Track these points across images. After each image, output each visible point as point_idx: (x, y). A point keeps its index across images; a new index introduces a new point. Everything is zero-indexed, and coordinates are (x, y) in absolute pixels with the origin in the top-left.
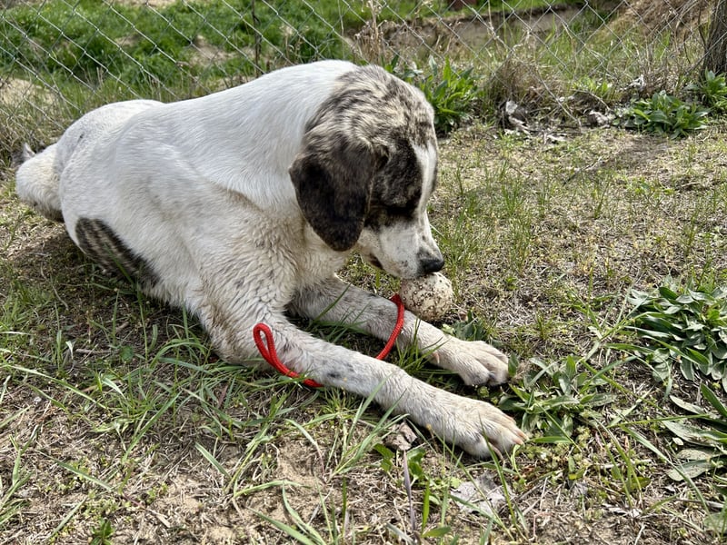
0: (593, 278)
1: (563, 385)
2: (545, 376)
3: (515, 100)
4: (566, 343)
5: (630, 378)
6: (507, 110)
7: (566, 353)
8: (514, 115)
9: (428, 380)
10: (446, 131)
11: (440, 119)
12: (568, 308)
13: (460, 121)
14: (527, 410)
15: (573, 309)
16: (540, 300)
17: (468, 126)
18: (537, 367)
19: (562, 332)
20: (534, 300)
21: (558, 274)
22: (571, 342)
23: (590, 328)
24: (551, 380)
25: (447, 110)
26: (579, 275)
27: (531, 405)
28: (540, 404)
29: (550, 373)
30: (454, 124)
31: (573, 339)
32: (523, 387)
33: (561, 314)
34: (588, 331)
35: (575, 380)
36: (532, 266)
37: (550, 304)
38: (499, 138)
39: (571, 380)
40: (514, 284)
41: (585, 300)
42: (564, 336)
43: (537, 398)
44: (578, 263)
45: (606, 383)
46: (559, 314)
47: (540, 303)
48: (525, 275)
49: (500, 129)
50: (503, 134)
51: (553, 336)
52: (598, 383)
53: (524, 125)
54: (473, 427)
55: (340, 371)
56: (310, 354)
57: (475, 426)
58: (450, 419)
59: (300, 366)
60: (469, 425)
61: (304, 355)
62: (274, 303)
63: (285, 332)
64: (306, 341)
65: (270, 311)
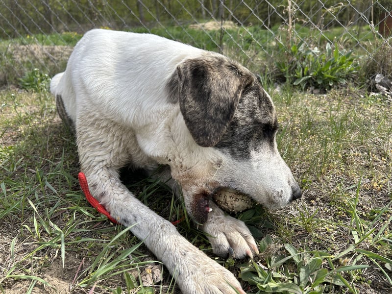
0: (380, 193)
1: (302, 275)
2: (291, 261)
3: (383, 74)
4: (326, 240)
5: (372, 288)
6: (376, 80)
7: (322, 248)
8: (380, 84)
9: (195, 239)
10: (326, 90)
11: (324, 81)
12: (343, 212)
13: (338, 84)
14: (260, 286)
15: (347, 214)
16: (323, 202)
17: (344, 88)
18: (287, 252)
19: (326, 230)
20: (317, 200)
21: (350, 185)
22: (332, 240)
23: (353, 232)
24: (296, 266)
25: (329, 76)
26: (368, 189)
27: (266, 283)
28: (275, 285)
29: (296, 259)
30: (333, 85)
31: (335, 238)
32: (269, 265)
33: (335, 215)
34: (351, 234)
35: (315, 273)
36: (331, 176)
37: (330, 206)
38: (365, 97)
39: (311, 272)
40: (306, 185)
41: (364, 209)
42: (328, 233)
43: (275, 279)
44: (372, 180)
45: (344, 285)
46: (333, 215)
47: (322, 204)
48: (322, 181)
49: (367, 92)
50: (368, 95)
51: (317, 231)
52: (338, 283)
53: (388, 91)
54: (202, 289)
55: (129, 218)
56: (115, 202)
57: (203, 288)
58: (188, 278)
59: (109, 209)
60: (199, 287)
61: (112, 201)
62: (105, 163)
63: (106, 183)
64: (115, 192)
65: (102, 168)
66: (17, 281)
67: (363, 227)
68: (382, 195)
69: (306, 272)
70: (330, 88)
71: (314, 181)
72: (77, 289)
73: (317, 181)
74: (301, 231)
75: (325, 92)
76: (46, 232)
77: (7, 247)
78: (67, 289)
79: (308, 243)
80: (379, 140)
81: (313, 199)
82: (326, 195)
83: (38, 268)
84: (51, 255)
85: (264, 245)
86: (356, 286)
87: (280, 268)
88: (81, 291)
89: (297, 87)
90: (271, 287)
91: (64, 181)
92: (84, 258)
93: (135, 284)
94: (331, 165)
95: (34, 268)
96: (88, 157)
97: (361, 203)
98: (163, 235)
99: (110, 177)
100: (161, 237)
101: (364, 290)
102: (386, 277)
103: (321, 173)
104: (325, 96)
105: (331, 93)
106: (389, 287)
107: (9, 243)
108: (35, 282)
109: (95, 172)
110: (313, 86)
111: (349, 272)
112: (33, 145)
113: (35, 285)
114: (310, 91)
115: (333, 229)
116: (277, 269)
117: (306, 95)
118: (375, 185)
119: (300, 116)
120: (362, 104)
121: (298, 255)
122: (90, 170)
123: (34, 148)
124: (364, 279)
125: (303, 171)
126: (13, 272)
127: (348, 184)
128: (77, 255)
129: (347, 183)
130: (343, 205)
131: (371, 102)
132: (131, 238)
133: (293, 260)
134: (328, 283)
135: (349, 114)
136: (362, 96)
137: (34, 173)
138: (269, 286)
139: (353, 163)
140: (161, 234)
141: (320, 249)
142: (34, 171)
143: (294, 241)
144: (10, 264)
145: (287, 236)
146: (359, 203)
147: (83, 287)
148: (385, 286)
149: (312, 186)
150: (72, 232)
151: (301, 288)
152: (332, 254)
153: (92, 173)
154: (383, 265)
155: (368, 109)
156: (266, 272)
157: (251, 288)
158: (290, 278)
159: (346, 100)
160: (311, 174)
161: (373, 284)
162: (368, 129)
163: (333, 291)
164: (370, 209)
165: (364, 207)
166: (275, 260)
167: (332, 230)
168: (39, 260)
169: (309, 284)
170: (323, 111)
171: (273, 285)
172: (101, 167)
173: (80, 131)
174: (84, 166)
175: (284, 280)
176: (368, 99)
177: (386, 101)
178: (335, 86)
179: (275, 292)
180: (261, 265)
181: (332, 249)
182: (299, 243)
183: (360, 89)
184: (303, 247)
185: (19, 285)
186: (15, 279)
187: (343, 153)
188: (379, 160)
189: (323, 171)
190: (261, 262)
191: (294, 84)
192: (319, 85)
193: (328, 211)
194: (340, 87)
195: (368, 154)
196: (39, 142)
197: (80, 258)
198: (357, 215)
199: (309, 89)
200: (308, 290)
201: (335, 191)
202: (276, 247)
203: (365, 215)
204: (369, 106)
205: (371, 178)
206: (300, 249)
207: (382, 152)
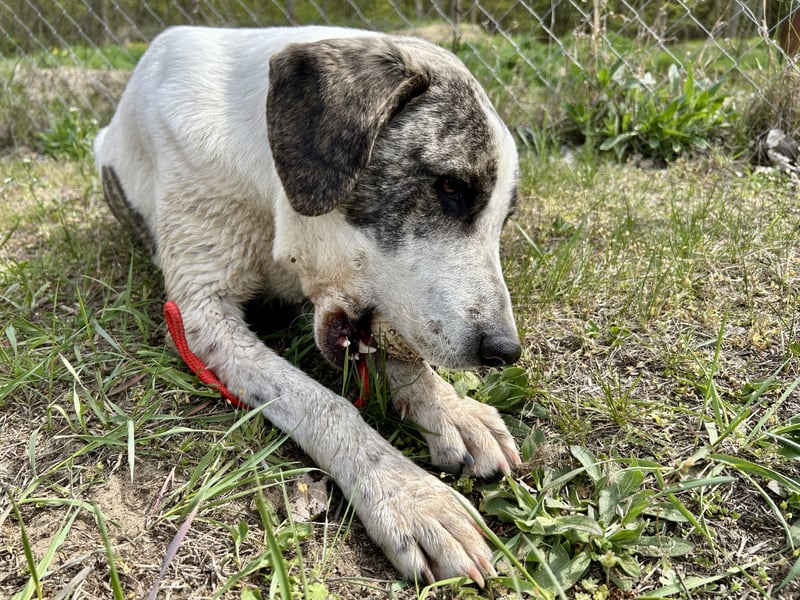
0: (765, 354)
1: (604, 502)
2: (583, 479)
3: (784, 128)
4: (654, 440)
5: (742, 527)
6: (768, 141)
7: (644, 453)
8: (777, 149)
9: (392, 438)
10: (667, 160)
11: (662, 143)
12: (689, 389)
13: (690, 149)
14: (520, 523)
15: (698, 392)
16: (650, 370)
17: (703, 158)
18: (576, 460)
19: (655, 421)
20: (638, 366)
21: (707, 338)
22: (664, 439)
23: (707, 425)
24: (593, 489)
25: (673, 131)
26: (742, 346)
27: (534, 518)
28: (550, 521)
29: (594, 476)
30: (681, 152)
31: (671, 436)
32: (539, 486)
33: (673, 395)
34: (703, 428)
35: (630, 499)
36: (669, 321)
37: (664, 377)
38: (745, 175)
39: (622, 498)
40: (618, 337)
41: (731, 384)
42: (657, 427)
43: (551, 511)
44: (751, 330)
45: (686, 520)
46: (669, 393)
47: (648, 373)
48: (649, 330)
49: (750, 166)
50: (752, 172)
51: (637, 424)
52: (673, 517)
53: (792, 164)
54: (408, 525)
55: (265, 393)
56: (237, 362)
57: (411, 524)
58: (381, 503)
59: (224, 376)
60: (403, 520)
61: (230, 361)
62: (214, 288)
63: (218, 327)
64: (237, 343)
65: (209, 297)
66: (41, 509)
67: (728, 416)
68: (769, 358)
69: (611, 496)
70: (675, 156)
71: (635, 331)
72: (160, 526)
73: (640, 330)
74: (605, 422)
75: (664, 165)
76: (97, 421)
77: (21, 448)
78: (142, 525)
79: (618, 446)
80: (769, 254)
81: (631, 364)
82: (658, 357)
83: (82, 487)
84: (109, 462)
85: (531, 447)
86: (710, 524)
87: (562, 492)
88: (169, 528)
89: (608, 155)
90: (542, 525)
91: (132, 327)
92: (173, 469)
93: (275, 519)
94: (669, 300)
95: (74, 485)
96: (182, 276)
97: (726, 373)
98: (333, 422)
99: (225, 315)
100: (331, 425)
101: (725, 532)
102: (769, 507)
103: (649, 317)
104: (664, 172)
105: (677, 167)
106: (774, 526)
107: (24, 441)
108: (78, 511)
109: (196, 304)
110: (639, 152)
111: (696, 496)
112: (68, 261)
113: (78, 518)
114: (633, 163)
115: (669, 419)
116: (555, 493)
117: (626, 171)
118: (756, 338)
119: (611, 209)
120: (739, 189)
121: (597, 466)
122: (184, 302)
123: (70, 267)
124: (726, 510)
125: (612, 312)
126: (34, 493)
127: (703, 337)
128: (160, 464)
129: (699, 336)
130: (690, 375)
131: (756, 185)
132: (266, 435)
133: (588, 477)
134: (653, 518)
135: (711, 206)
136: (739, 174)
137: (71, 315)
138: (537, 522)
139: (714, 297)
140: (331, 420)
141: (641, 457)
142: (71, 310)
143: (590, 441)
144: (26, 480)
145: (578, 431)
146: (721, 373)
147: (173, 522)
148: (766, 524)
149: (630, 340)
150: (150, 422)
151: (601, 525)
152: (663, 464)
153: (190, 308)
154: (764, 485)
155: (750, 199)
156: (534, 497)
157: (504, 530)
158: (580, 509)
159: (706, 182)
160: (629, 317)
161: (744, 521)
162: (747, 235)
163: (663, 532)
164: (744, 383)
165: (732, 379)
166: (551, 476)
167: (666, 420)
168: (83, 471)
169: (616, 518)
170: (659, 202)
171: (546, 521)
172: (208, 294)
173: (166, 225)
174: (175, 296)
175: (569, 512)
176: (752, 180)
177: (788, 184)
178: (685, 154)
179: (549, 534)
180: (523, 484)
181: (665, 456)
182: (599, 445)
183: (736, 159)
184: (607, 454)
185: (45, 517)
186: (37, 506)
187: (696, 278)
188: (766, 292)
189: (653, 313)
190: (524, 480)
191: (602, 147)
192: (653, 150)
193: (659, 386)
194: (695, 155)
195: (746, 280)
196: (82, 256)
197: (167, 469)
198: (717, 393)
199: (632, 159)
200: (614, 530)
201: (675, 349)
202: (553, 451)
203: (733, 394)
204: (753, 192)
205: (747, 326)
206: (601, 457)
207: (774, 277)
